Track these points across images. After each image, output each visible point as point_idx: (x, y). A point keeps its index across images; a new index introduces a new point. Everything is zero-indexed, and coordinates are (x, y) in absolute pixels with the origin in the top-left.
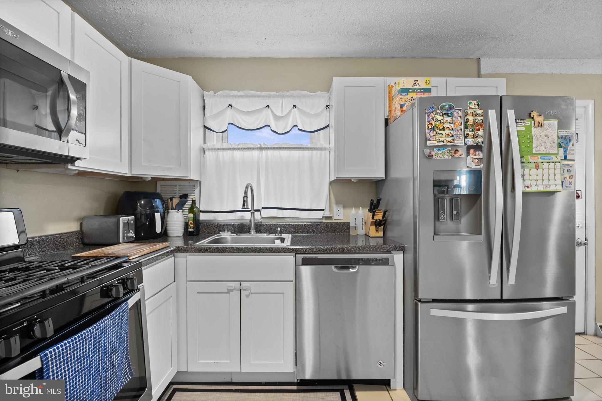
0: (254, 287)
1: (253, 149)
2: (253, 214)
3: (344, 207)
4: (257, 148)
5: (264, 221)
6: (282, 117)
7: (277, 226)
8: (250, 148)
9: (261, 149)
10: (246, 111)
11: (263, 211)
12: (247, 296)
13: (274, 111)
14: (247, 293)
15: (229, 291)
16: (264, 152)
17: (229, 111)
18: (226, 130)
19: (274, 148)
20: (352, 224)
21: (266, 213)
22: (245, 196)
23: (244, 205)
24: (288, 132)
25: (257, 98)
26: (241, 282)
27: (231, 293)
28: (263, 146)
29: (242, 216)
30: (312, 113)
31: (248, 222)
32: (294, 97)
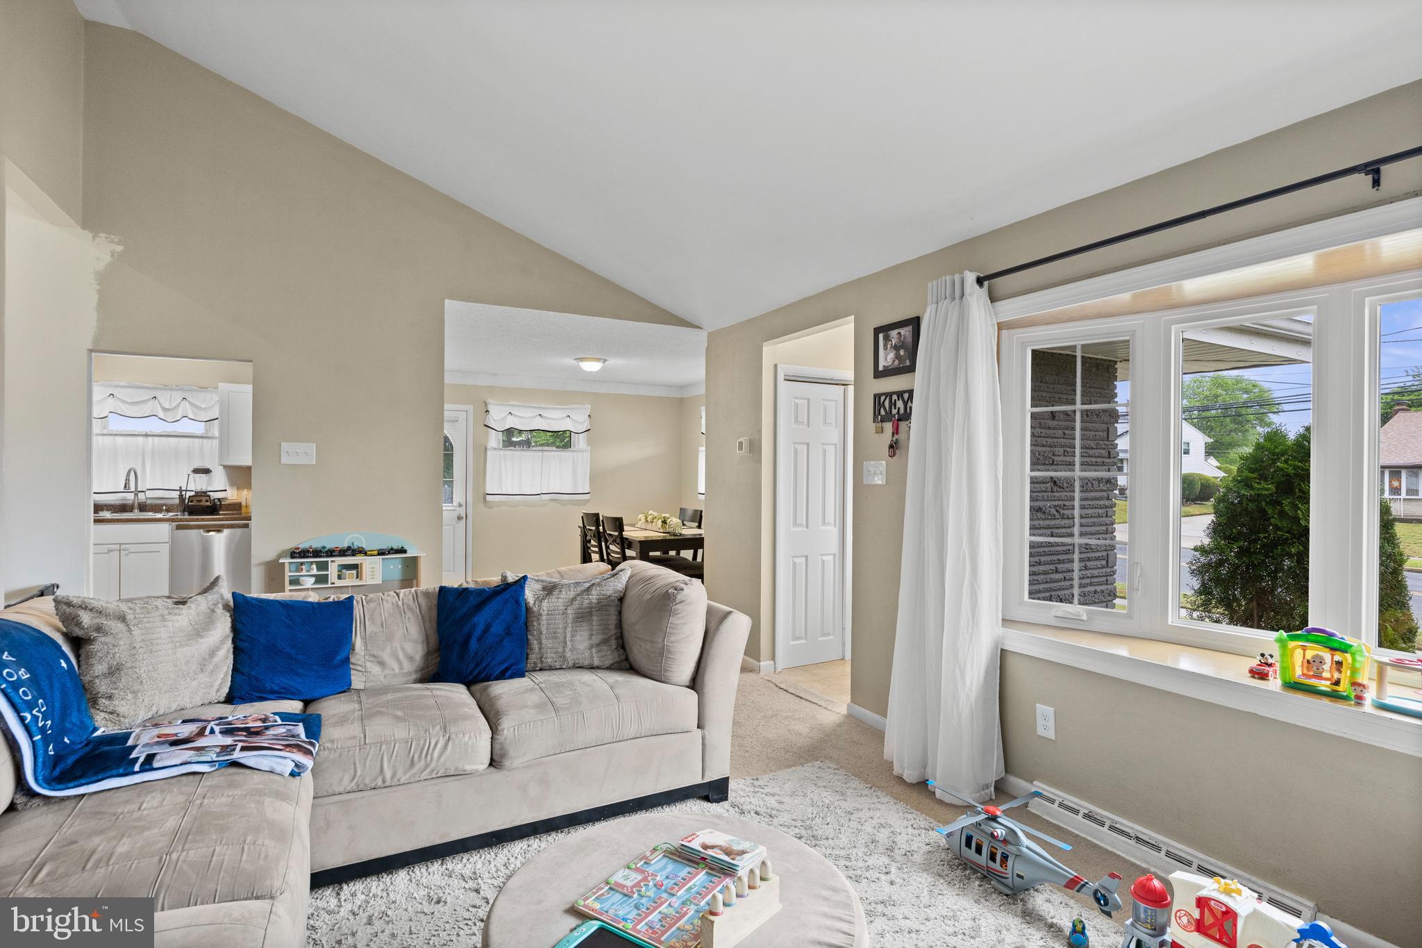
0: (133, 548)
1: (138, 435)
2: (136, 495)
3: (238, 489)
4: (142, 435)
5: (149, 502)
6: (169, 409)
7: (163, 505)
8: (135, 435)
9: (146, 435)
10: (129, 401)
11: (147, 492)
12: (126, 555)
13: (162, 401)
14: (127, 552)
15: (110, 551)
16: (150, 439)
17: (110, 400)
18: (106, 417)
19: (161, 436)
20: (244, 503)
21: (150, 494)
22: (127, 480)
23: (125, 487)
24: (179, 420)
25: (142, 390)
26: (120, 544)
27: (111, 553)
28: (149, 433)
29: (125, 497)
30: (203, 406)
31: (131, 502)
32: (184, 390)
